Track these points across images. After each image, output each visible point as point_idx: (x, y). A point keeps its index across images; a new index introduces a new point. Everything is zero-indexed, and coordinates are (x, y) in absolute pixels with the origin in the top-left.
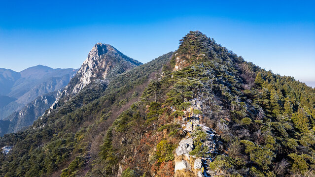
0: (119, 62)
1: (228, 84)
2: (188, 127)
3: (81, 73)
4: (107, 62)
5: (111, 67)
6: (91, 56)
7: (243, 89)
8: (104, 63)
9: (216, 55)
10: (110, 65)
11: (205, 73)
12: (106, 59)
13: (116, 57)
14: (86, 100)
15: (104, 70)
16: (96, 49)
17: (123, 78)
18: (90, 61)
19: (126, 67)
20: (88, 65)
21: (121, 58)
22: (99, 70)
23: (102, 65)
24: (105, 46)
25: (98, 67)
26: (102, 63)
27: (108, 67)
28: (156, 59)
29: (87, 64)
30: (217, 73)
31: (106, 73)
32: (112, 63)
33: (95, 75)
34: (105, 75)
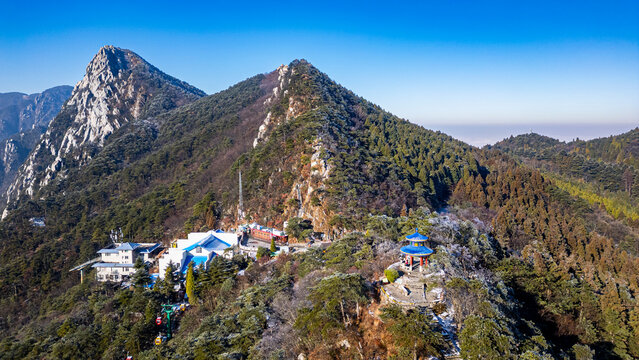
0: (160, 87)
1: (339, 126)
2: (316, 148)
3: (75, 105)
4: (137, 87)
5: (145, 96)
6: (95, 73)
7: (350, 130)
8: (131, 88)
9: (330, 98)
10: (144, 93)
11: (323, 118)
12: (134, 80)
13: (152, 77)
14: (130, 153)
15: (132, 102)
16: (103, 60)
17: (184, 117)
18: (95, 82)
19: (175, 97)
20: (90, 91)
21: (162, 79)
22: (123, 101)
23: (126, 92)
24: (120, 53)
25: (119, 95)
26: (125, 87)
27: (139, 97)
28: (236, 86)
29: (87, 88)
30: (331, 118)
31: (137, 108)
32: (147, 88)
33: (115, 112)
34: (135, 111)
